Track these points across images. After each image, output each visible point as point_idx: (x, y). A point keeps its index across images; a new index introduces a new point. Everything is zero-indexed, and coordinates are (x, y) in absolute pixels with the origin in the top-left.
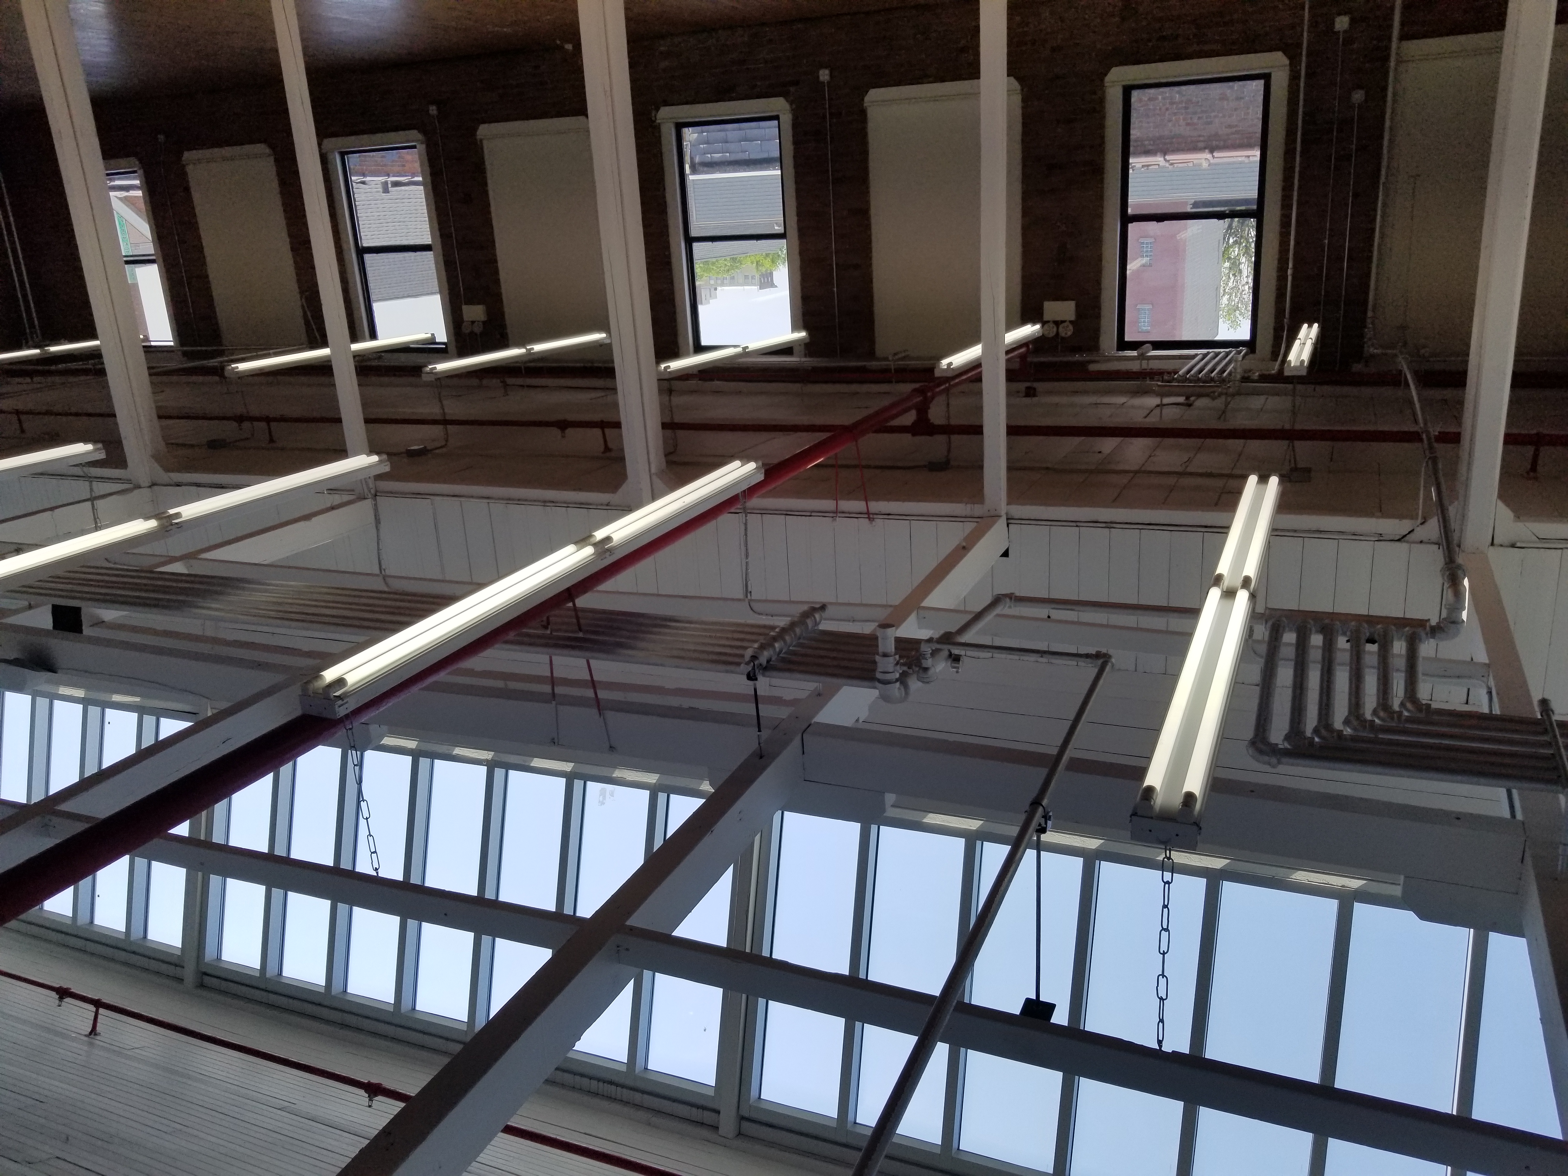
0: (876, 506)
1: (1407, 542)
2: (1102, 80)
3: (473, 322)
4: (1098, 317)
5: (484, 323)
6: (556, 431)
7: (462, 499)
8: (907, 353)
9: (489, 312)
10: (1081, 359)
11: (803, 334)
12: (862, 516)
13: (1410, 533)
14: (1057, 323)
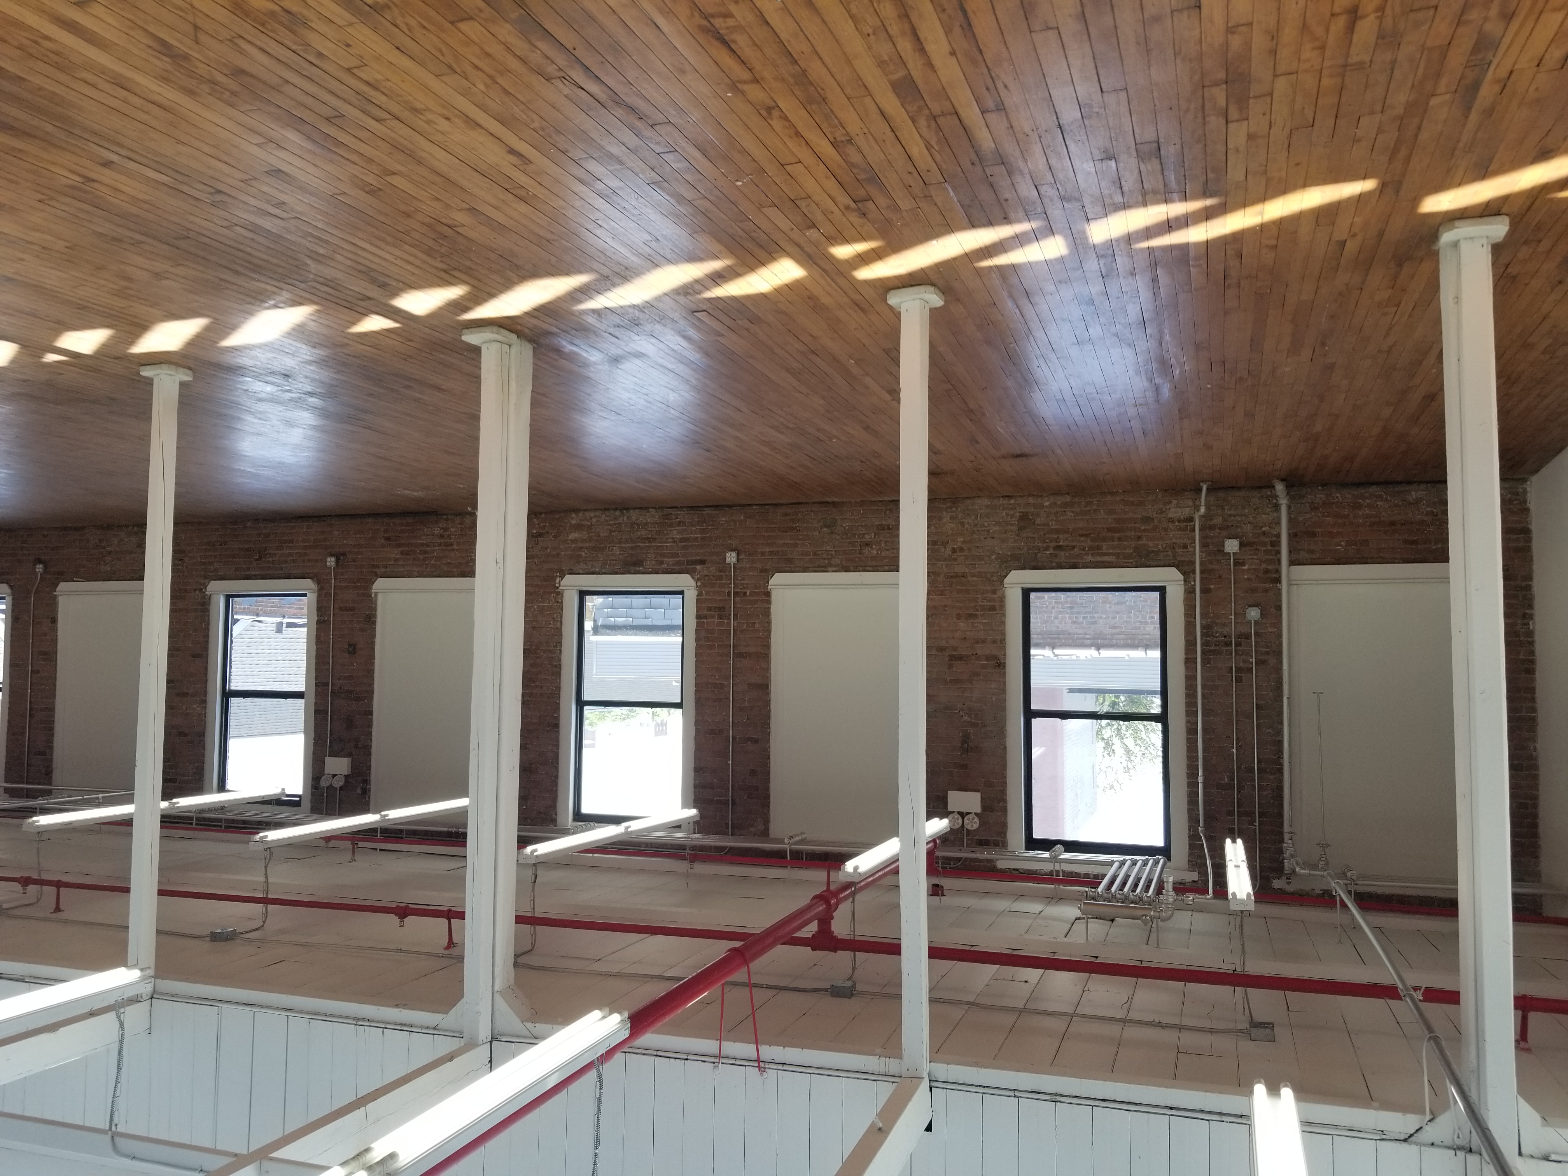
0: (769, 1052)
1: (1416, 1143)
2: (1002, 583)
3: (334, 776)
4: (1004, 810)
5: (346, 777)
6: (394, 919)
7: (257, 1009)
8: (803, 836)
9: (354, 767)
10: (989, 857)
11: (693, 812)
12: (751, 1064)
13: (1417, 1131)
14: (962, 815)
